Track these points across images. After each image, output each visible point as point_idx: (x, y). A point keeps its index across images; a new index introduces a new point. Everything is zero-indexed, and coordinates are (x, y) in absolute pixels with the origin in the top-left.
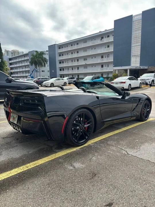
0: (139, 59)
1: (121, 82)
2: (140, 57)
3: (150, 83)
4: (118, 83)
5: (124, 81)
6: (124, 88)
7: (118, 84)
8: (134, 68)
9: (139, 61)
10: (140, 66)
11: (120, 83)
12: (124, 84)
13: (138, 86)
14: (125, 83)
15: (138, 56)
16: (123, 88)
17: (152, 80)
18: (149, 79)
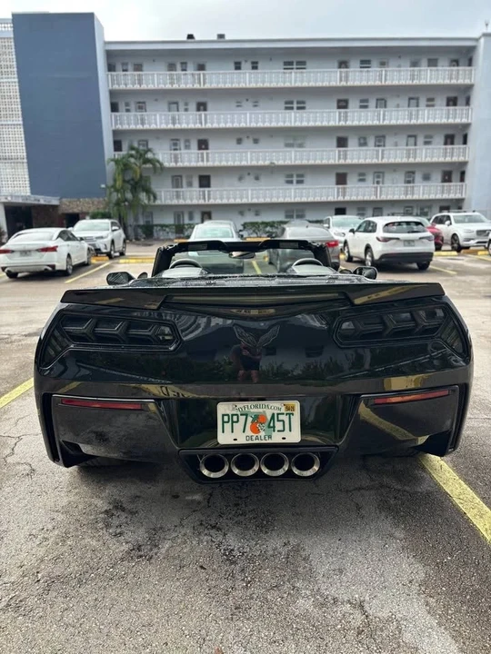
0: (26, 170)
1: (41, 247)
2: (25, 165)
3: (106, 248)
4: (30, 251)
5: (51, 244)
6: (57, 268)
7: (33, 253)
8: (20, 201)
9: (28, 179)
10: (32, 193)
11: (38, 250)
12: (54, 253)
13: (85, 259)
14: (54, 249)
15: (19, 160)
16: (53, 267)
17: (109, 238)
18: (102, 238)
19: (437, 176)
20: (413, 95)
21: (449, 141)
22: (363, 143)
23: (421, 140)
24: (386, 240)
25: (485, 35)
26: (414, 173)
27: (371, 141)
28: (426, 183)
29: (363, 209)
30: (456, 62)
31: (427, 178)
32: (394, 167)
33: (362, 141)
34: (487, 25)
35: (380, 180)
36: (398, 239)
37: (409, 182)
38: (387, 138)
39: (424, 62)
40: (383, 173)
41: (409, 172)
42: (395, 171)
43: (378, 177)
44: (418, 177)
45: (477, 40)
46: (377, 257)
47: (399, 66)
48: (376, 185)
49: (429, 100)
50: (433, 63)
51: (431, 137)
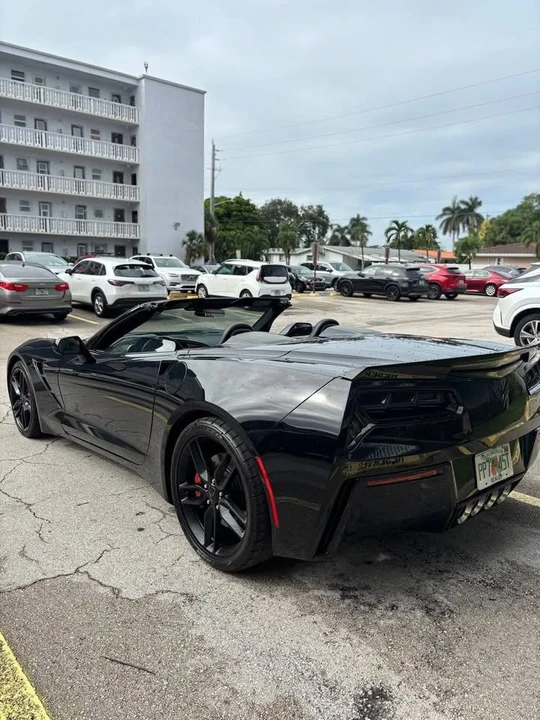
19: (110, 214)
20: (78, 123)
21: (118, 178)
22: (23, 166)
23: (89, 173)
24: (120, 284)
25: (145, 77)
26: (85, 207)
27: (33, 165)
28: (98, 220)
29: (31, 243)
30: (118, 98)
31: (99, 214)
32: (64, 199)
33: (21, 163)
34: (146, 68)
35: (48, 211)
36: (132, 283)
37: (80, 217)
38: (52, 165)
39: (85, 89)
40: (50, 204)
41: (79, 206)
42: (64, 202)
43: (45, 208)
44: (90, 213)
45: (139, 80)
46: (110, 302)
47: (58, 88)
48: (42, 217)
49: (93, 131)
50: (94, 92)
51: (100, 172)
